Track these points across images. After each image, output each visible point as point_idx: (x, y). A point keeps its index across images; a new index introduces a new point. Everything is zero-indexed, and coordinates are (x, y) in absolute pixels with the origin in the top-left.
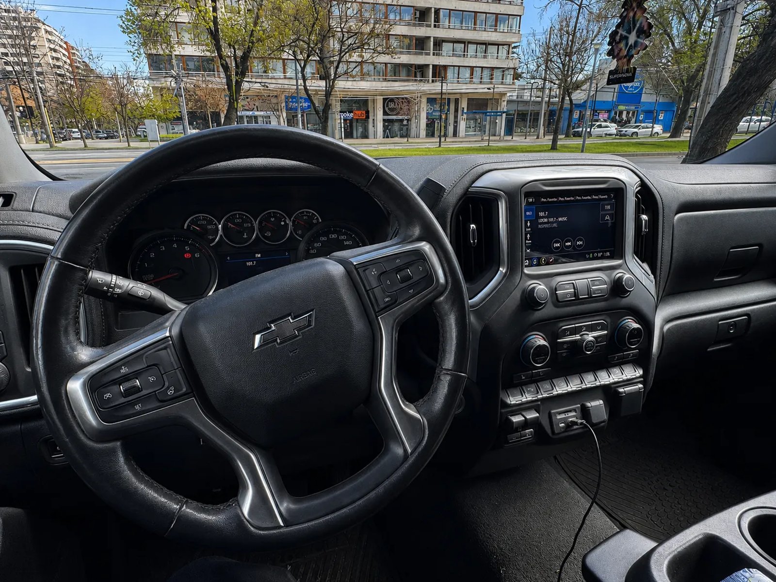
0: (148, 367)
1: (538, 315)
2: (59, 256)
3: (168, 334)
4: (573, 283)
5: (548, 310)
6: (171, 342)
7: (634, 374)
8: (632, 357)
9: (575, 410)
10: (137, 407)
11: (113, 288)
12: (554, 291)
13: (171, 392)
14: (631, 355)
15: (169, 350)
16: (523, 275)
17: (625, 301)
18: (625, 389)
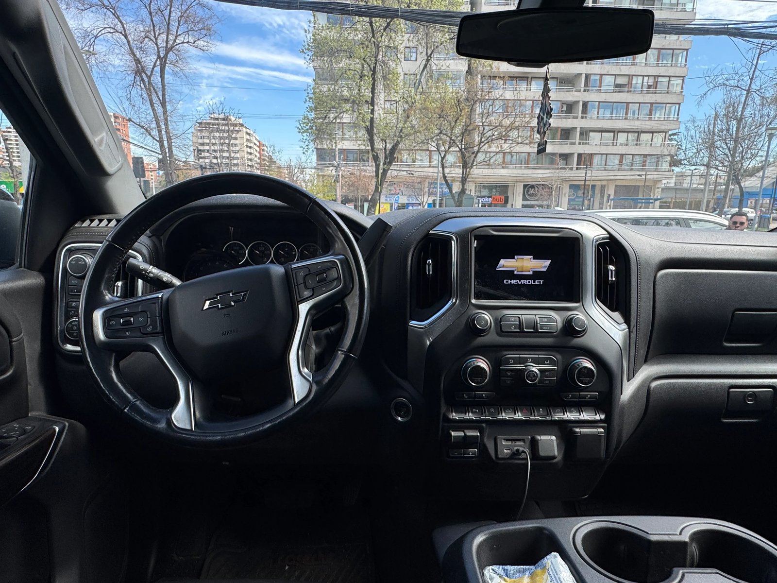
0: (141, 311)
1: (480, 340)
2: (110, 240)
3: (160, 296)
4: (519, 317)
5: (492, 338)
6: (160, 300)
7: (594, 417)
8: (590, 398)
9: (524, 440)
10: (127, 333)
11: (149, 273)
12: (498, 322)
13: (149, 329)
14: (589, 396)
15: (157, 304)
16: (470, 305)
17: (577, 341)
18: (581, 430)
